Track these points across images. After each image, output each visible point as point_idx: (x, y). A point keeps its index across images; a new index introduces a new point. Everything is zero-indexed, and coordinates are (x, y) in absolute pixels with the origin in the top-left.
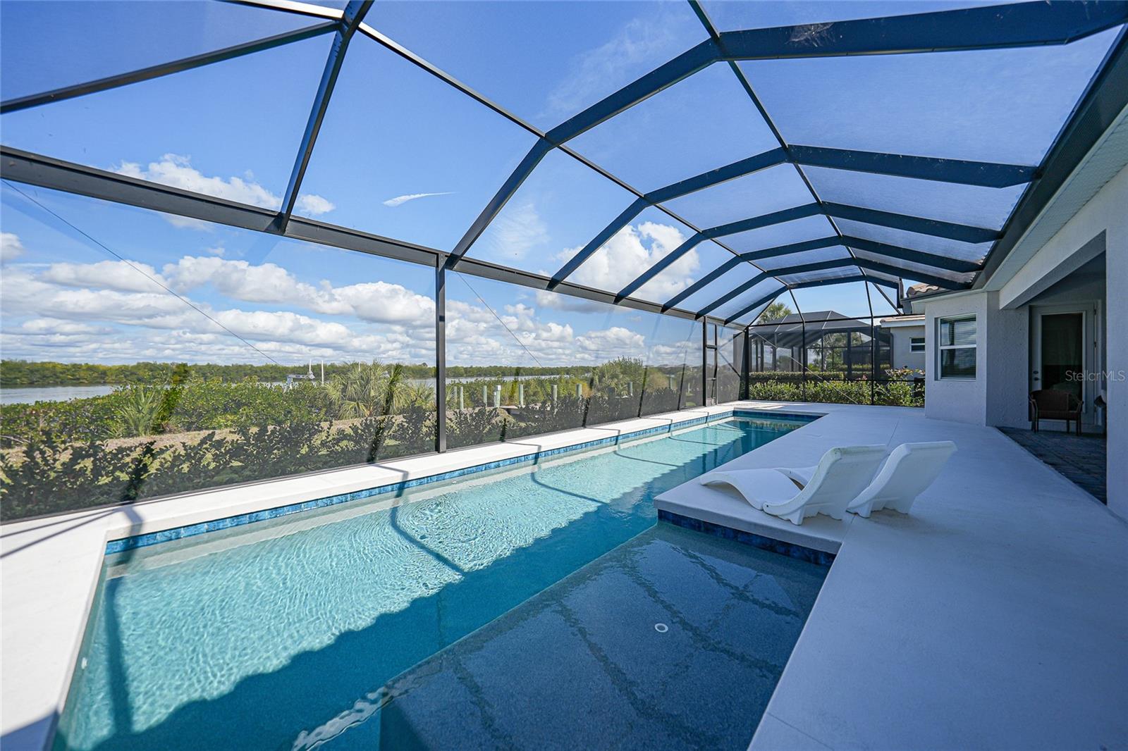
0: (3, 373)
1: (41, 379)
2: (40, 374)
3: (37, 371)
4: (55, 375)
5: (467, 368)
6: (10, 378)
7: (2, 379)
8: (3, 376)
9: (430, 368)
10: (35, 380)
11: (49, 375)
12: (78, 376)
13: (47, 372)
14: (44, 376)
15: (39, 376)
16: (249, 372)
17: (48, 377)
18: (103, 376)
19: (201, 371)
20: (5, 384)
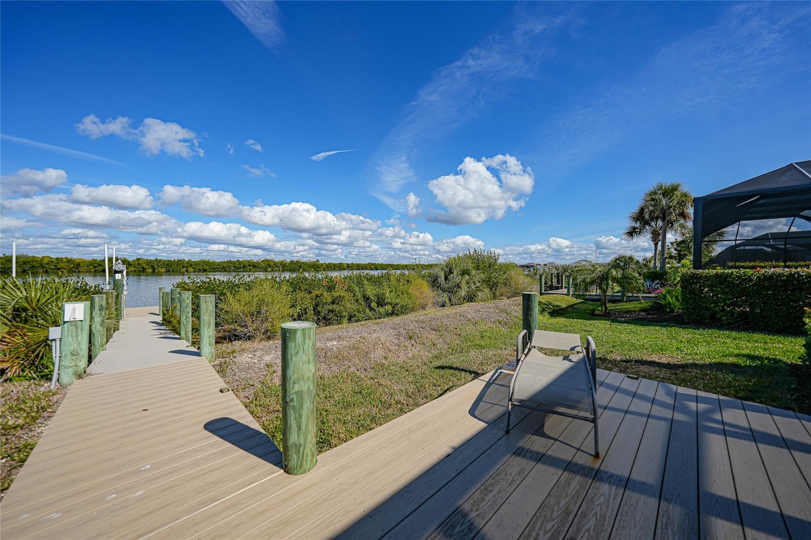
0: (2, 264)
1: (31, 268)
2: (30, 264)
3: (28, 262)
4: (42, 265)
5: (348, 264)
6: (7, 267)
7: (1, 268)
8: (2, 266)
9: (321, 264)
10: (26, 269)
11: (37, 265)
12: (59, 267)
13: (35, 263)
14: (33, 266)
15: (29, 266)
16: (186, 265)
17: (36, 267)
18: (77, 266)
19: (151, 264)
20: (4, 272)
